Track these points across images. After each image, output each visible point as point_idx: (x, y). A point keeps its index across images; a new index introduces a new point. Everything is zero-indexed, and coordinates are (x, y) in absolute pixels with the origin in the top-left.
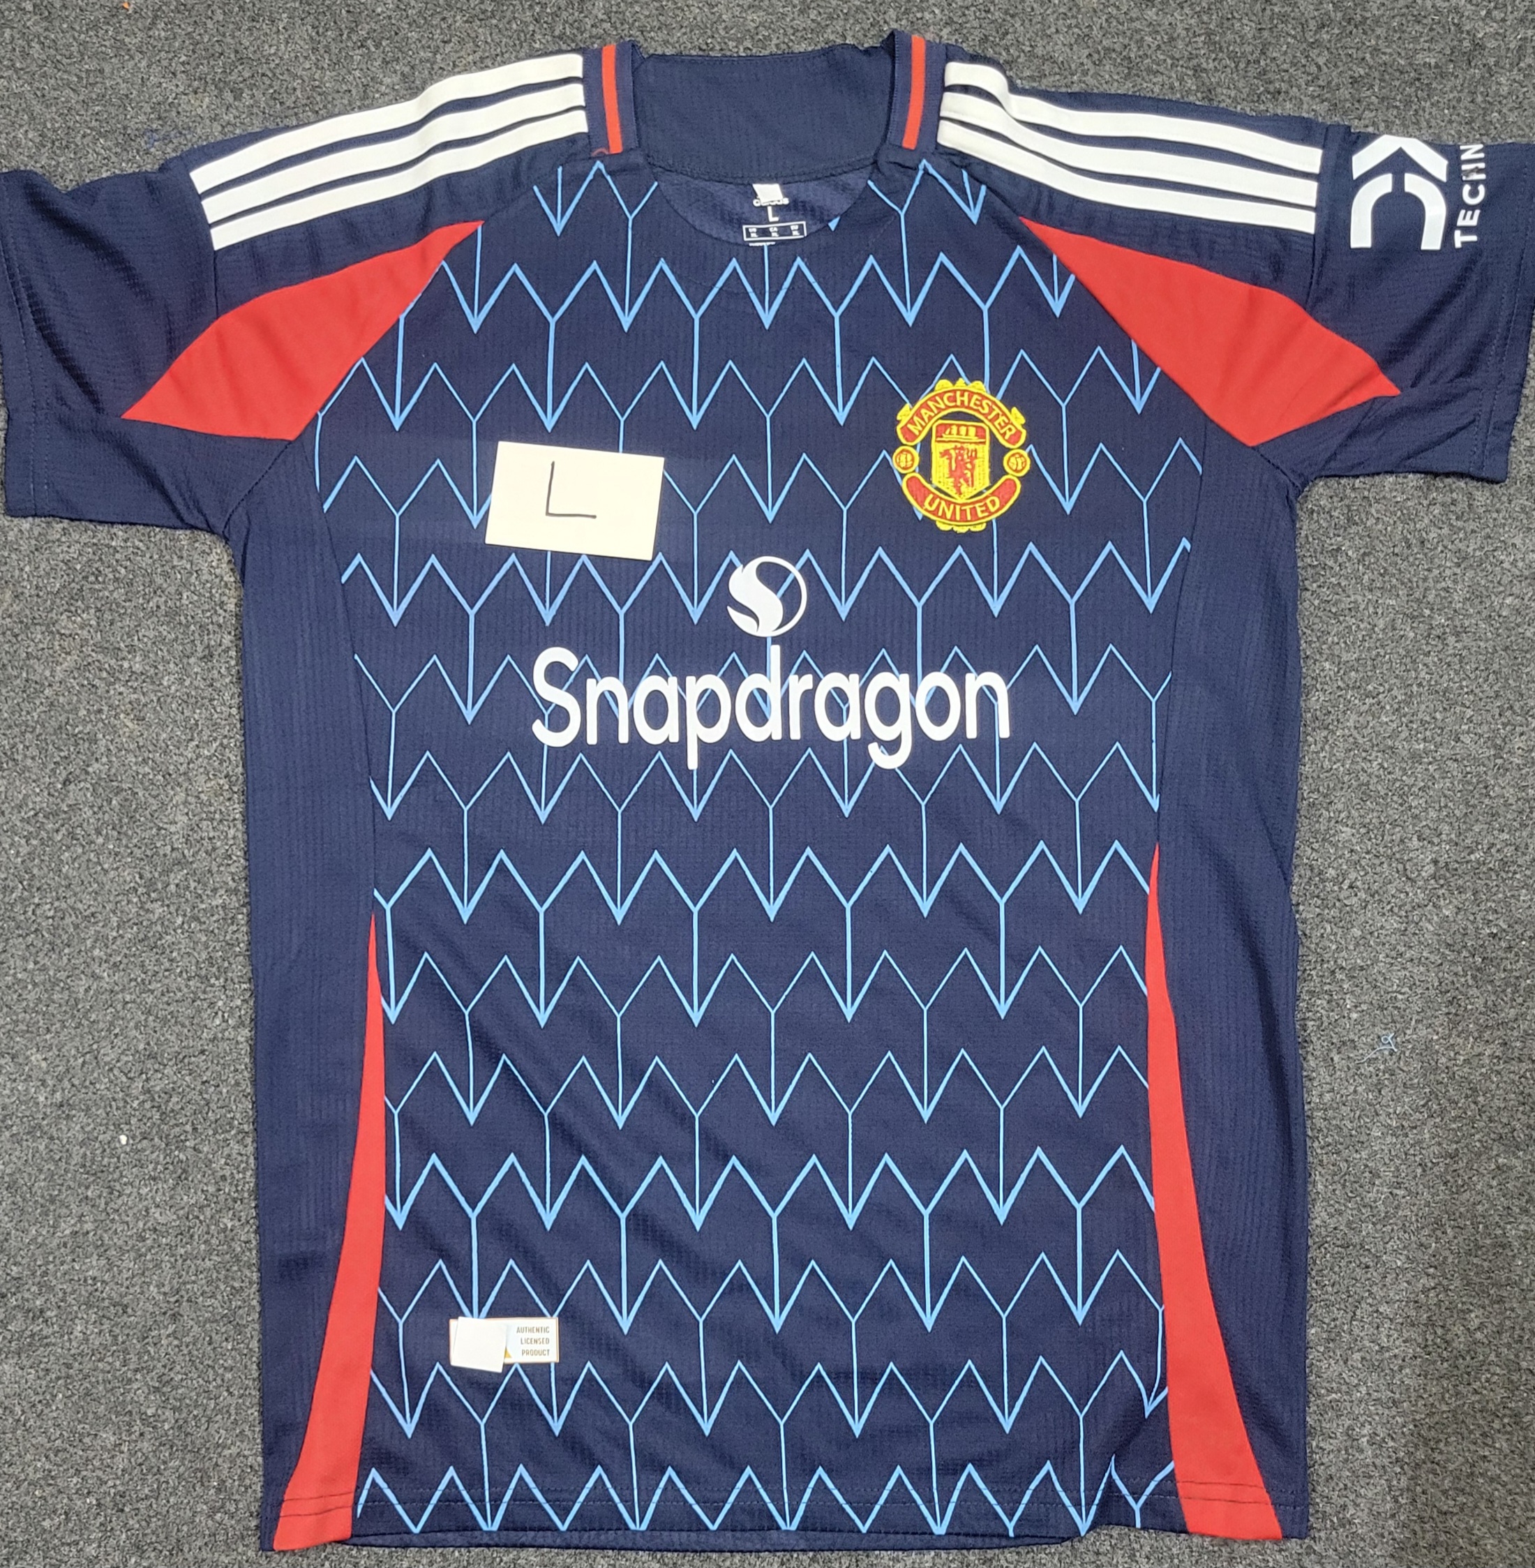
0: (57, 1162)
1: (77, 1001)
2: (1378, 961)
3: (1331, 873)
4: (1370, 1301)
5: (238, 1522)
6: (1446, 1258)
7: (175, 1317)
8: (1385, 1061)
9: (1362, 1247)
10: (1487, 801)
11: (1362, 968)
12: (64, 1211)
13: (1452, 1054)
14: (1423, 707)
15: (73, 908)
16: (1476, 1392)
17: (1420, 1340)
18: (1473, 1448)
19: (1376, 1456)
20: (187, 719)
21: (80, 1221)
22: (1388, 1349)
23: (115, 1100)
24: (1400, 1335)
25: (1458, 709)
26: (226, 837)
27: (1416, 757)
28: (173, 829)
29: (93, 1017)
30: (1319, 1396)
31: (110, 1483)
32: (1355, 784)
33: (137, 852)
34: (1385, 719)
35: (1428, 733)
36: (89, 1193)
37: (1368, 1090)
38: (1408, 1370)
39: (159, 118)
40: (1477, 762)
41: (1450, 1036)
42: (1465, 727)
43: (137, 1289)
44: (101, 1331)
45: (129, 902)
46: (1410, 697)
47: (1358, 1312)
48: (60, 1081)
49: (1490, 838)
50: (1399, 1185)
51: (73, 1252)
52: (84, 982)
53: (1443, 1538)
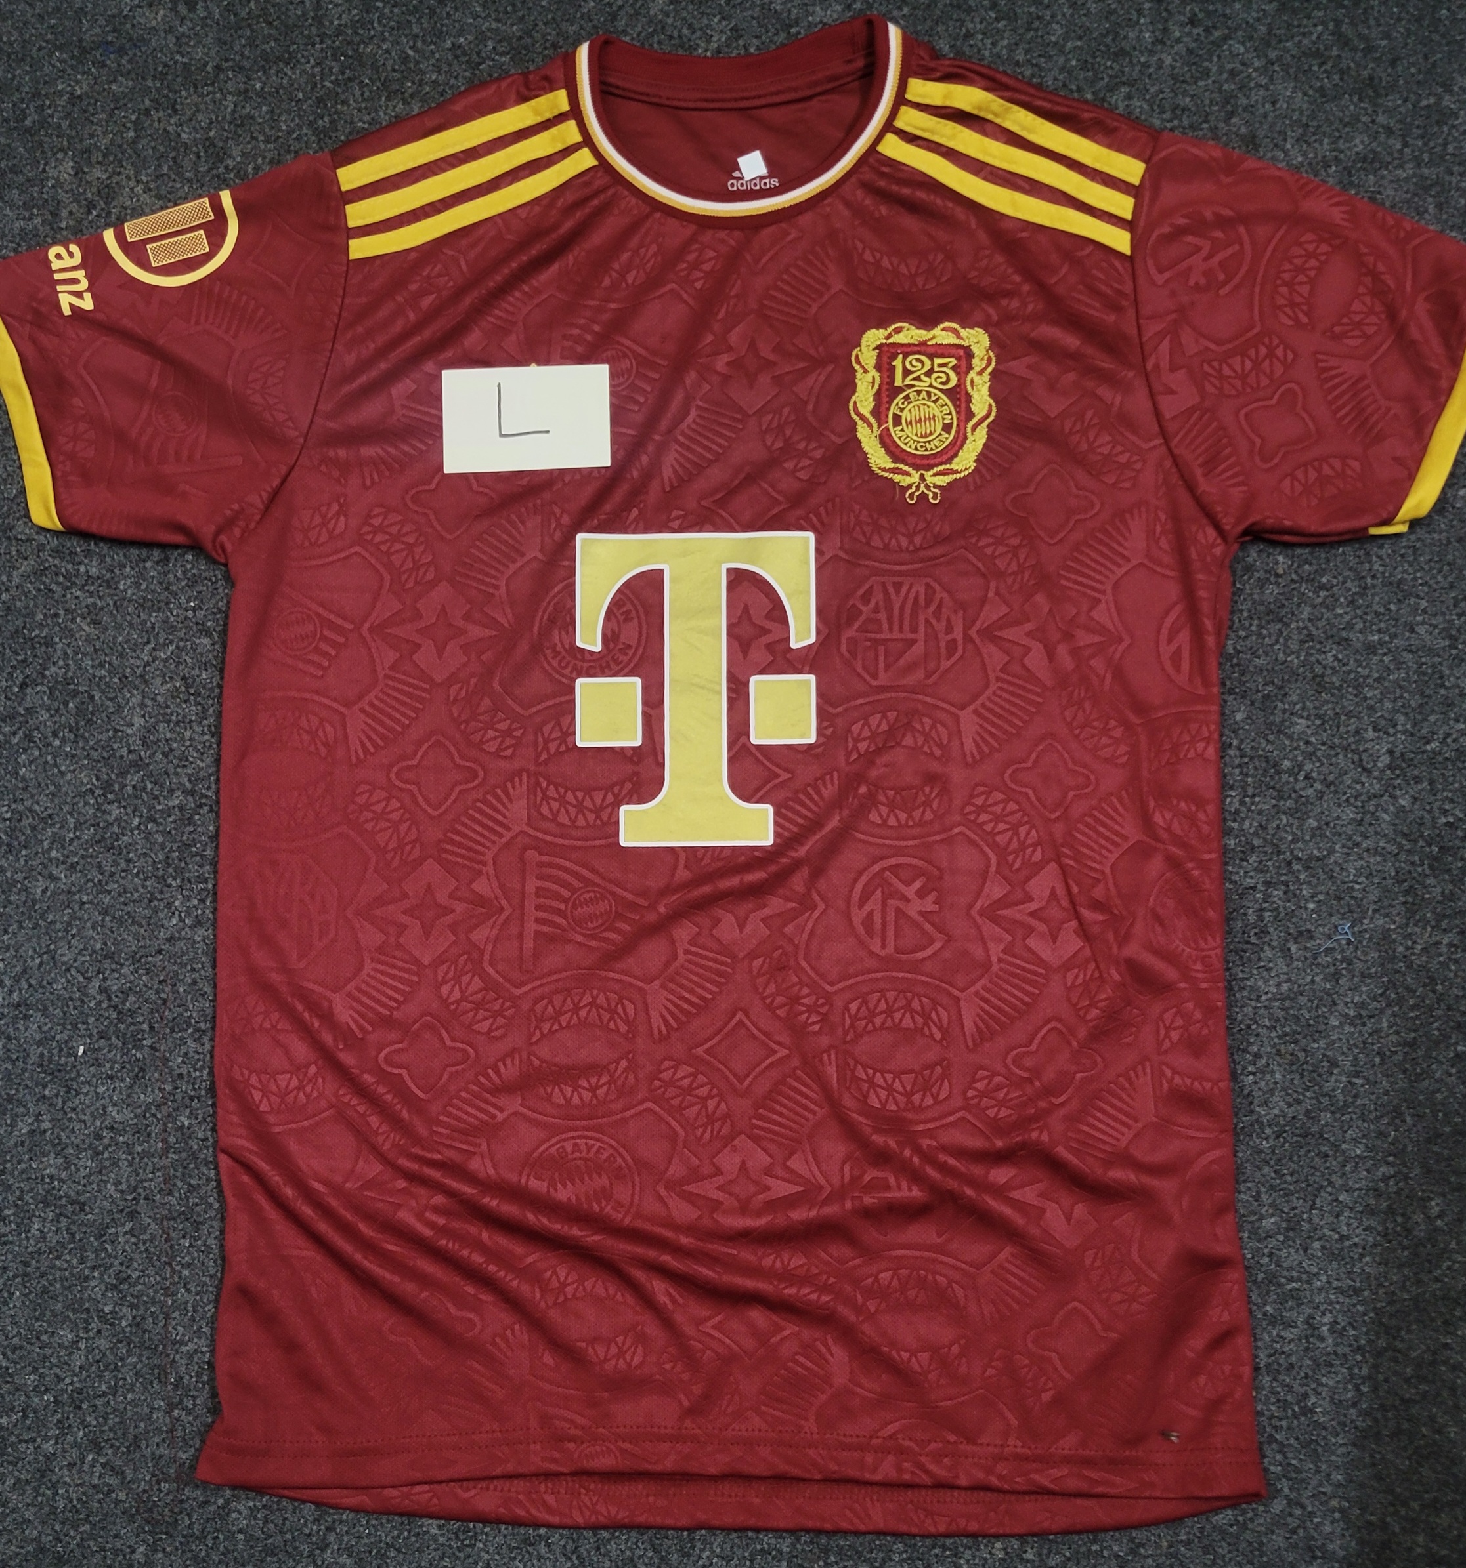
0: (13, 1062)
1: (34, 902)
2: (1334, 851)
3: (1287, 764)
4: (1329, 1189)
5: (196, 1418)
6: (1405, 1146)
7: (133, 1215)
8: (1342, 951)
9: (1321, 1136)
10: (1443, 691)
11: (1318, 859)
12: (22, 1110)
13: (1410, 943)
14: (1377, 599)
15: (30, 810)
16: (1437, 1280)
17: (1380, 1229)
18: (1435, 1335)
19: (1337, 1344)
20: (144, 623)
21: (37, 1120)
22: (1348, 1237)
23: (71, 999)
24: (1361, 1224)
25: (1412, 600)
26: (183, 740)
27: (1371, 648)
28: (130, 731)
29: (51, 917)
30: (1280, 1285)
31: (68, 1380)
32: (1310, 676)
33: (95, 755)
34: (1340, 611)
35: (1382, 625)
36: (47, 1092)
37: (1325, 979)
38: (1368, 1259)
39: (114, 31)
40: (1431, 652)
41: (1407, 925)
42: (1419, 618)
43: (94, 1186)
44: (58, 1229)
45: (86, 804)
46: (1365, 588)
47: (1318, 1201)
48: (18, 981)
49: (1446, 728)
50: (1357, 1074)
51: (30, 1150)
52: (42, 883)
53: (1405, 1425)
